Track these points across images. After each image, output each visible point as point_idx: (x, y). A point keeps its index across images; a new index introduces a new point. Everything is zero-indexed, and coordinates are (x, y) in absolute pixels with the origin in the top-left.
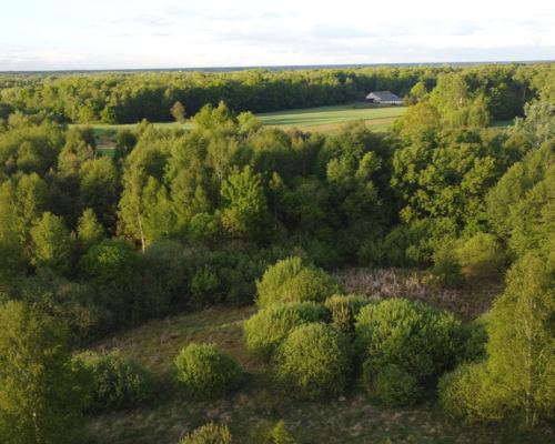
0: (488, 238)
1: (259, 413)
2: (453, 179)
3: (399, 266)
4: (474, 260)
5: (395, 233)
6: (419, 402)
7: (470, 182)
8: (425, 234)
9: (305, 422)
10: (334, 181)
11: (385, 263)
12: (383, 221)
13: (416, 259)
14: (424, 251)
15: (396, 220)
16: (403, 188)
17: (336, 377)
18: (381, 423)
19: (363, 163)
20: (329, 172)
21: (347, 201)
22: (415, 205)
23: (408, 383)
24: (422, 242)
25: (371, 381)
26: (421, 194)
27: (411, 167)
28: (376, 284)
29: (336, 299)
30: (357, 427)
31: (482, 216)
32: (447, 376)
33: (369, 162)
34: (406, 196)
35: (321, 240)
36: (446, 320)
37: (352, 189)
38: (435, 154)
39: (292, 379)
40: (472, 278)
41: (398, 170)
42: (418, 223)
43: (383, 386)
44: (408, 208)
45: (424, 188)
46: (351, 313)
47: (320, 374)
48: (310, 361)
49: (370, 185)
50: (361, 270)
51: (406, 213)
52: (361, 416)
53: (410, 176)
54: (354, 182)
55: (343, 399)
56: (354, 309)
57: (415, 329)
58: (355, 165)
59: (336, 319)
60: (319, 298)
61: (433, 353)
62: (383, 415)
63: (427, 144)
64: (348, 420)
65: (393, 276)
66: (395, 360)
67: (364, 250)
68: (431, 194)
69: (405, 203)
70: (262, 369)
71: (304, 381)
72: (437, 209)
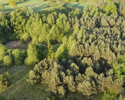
0: (27, 34)
1: (3, 71)
2: (20, 23)
3: (16, 40)
4: (26, 38)
5: (14, 34)
6: (22, 64)
7: (23, 23)
8: (18, 34)
9: (9, 71)
10: (2, 26)
11: (14, 40)
12: (12, 32)
13: (18, 39)
14: (18, 37)
15: (13, 32)
16: (13, 26)
17: (12, 63)
18: (19, 68)
19: (6, 22)
20: (1, 24)
21: (5, 29)
22: (16, 28)
23: (20, 62)
24: (18, 35)
25: (16, 63)
26: (16, 26)
27: (13, 22)
28: (13, 45)
29: (9, 51)
30: (16, 70)
31: (26, 29)
32: (25, 60)
33: (7, 21)
34: (14, 27)
35: (3, 38)
36: (23, 51)
37: (6, 27)
38: (16, 19)
39: (6, 65)
40: (26, 41)
41: (12, 22)
42: (17, 32)
43: (18, 63)
44: (15, 29)
45: (16, 25)
46: (11, 53)
47: (9, 63)
48: (8, 62)
49: (8, 26)
50: (10, 42)
51: (15, 30)
52: (16, 68)
53: (14, 23)
54: (6, 26)
55: (13, 66)
56: (11, 51)
57: (20, 54)
58: (5, 22)
59: (9, 54)
60: (6, 51)
61: (23, 56)
62: (19, 67)
63: (15, 17)
64: (15, 69)
65: (15, 43)
66: (18, 59)
67: (10, 38)
68: (17, 26)
69: (14, 28)
70: (2, 64)
71: (8, 65)
72: (19, 29)
